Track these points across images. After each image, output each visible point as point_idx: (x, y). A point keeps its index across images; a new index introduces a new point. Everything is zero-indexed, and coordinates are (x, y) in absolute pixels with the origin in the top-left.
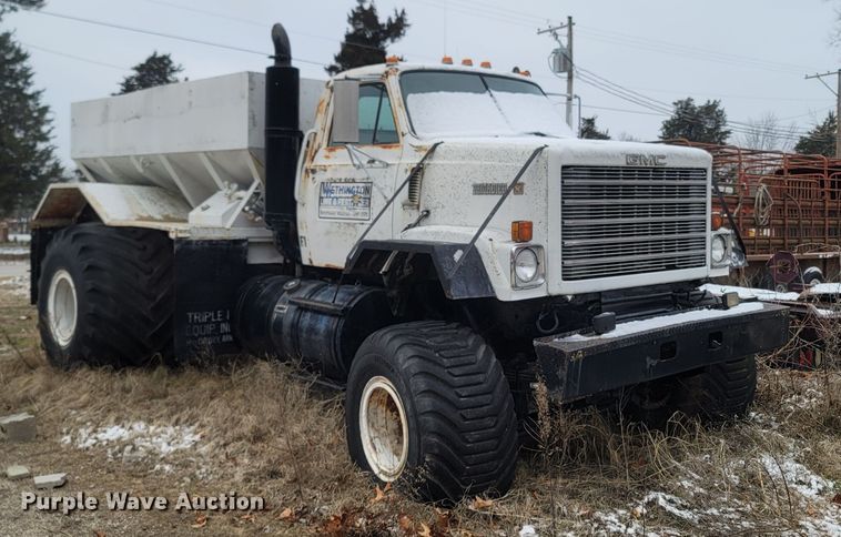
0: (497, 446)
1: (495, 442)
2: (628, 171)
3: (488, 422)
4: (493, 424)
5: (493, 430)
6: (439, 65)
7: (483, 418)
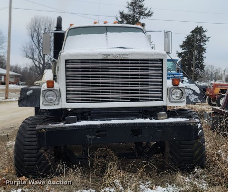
0: (37, 160)
1: (36, 159)
2: (104, 61)
3: (34, 152)
4: (35, 153)
5: (35, 155)
6: (92, 25)
7: (32, 150)
